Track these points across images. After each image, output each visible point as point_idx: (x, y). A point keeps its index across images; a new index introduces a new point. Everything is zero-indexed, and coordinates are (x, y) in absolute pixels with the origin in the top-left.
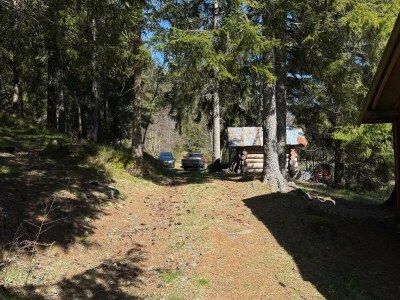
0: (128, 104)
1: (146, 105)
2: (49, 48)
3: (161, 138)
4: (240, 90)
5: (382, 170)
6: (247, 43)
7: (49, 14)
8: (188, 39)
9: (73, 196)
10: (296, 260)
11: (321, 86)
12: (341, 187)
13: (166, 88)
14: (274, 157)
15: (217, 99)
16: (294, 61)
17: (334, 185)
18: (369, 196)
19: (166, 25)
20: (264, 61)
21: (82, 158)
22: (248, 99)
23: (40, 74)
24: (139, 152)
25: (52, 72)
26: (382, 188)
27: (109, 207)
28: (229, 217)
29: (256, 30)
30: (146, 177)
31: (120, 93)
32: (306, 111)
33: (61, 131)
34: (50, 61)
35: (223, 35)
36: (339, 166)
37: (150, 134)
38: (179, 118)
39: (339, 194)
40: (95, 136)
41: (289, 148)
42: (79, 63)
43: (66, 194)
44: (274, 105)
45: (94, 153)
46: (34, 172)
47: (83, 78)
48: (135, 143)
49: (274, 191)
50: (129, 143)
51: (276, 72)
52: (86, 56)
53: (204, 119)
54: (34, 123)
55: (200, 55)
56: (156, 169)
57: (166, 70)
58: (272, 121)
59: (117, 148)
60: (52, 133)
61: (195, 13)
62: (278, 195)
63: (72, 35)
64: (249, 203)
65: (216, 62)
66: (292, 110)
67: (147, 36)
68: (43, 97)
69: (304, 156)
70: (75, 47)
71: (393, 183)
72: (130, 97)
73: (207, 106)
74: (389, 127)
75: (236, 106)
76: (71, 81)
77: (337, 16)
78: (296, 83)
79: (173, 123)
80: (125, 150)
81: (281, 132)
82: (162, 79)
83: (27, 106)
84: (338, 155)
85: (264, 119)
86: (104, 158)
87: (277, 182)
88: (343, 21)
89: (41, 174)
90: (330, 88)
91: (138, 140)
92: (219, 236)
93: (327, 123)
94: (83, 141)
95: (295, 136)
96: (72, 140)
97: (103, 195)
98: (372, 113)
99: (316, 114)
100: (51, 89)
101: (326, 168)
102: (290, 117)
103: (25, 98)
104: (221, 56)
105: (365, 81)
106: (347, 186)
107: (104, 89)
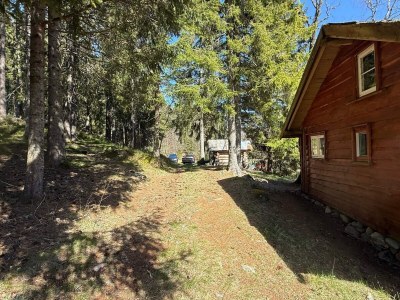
0: (151, 126)
1: (162, 127)
2: (107, 95)
3: (171, 145)
4: (215, 119)
5: (293, 164)
6: (219, 93)
7: (107, 76)
8: (186, 90)
9: (120, 179)
10: (246, 214)
11: (260, 117)
12: (271, 173)
13: (173, 117)
14: (234, 157)
15: (202, 123)
16: (245, 103)
17: (268, 172)
18: (286, 178)
19: (174, 82)
20: (229, 103)
21: (125, 158)
22: (219, 124)
23: (101, 109)
24: (157, 154)
25: (108, 109)
26: (293, 174)
27: (141, 185)
28: (209, 190)
29: (225, 86)
30: (162, 168)
31: (147, 120)
32: (252, 131)
33: (114, 142)
34: (107, 102)
35: (205, 88)
36: (270, 162)
37: (163, 144)
38: (180, 134)
39: (270, 177)
40: (133, 145)
41: (242, 152)
42: (124, 103)
43: (115, 178)
44: (233, 127)
45: (131, 154)
46: (99, 165)
47: (125, 111)
48: (155, 149)
49: (235, 176)
50: (152, 149)
51: (236, 109)
52: (128, 99)
53: (195, 135)
54: (98, 137)
55: (193, 99)
56: (167, 163)
57: (173, 107)
58: (233, 137)
59: (145, 151)
60: (109, 143)
61: (190, 76)
62: (237, 178)
63: (120, 88)
64: (221, 183)
65: (202, 103)
66: (244, 129)
67: (163, 88)
68: (103, 122)
69: (251, 156)
70: (121, 95)
71: (299, 171)
72: (152, 123)
73: (197, 128)
74: (297, 139)
75: (213, 128)
76: (119, 114)
77: (268, 79)
78: (246, 116)
79: (177, 137)
80: (149, 152)
81: (238, 142)
82: (171, 112)
83: (95, 128)
84: (270, 156)
85: (229, 135)
86: (138, 157)
87: (236, 171)
88: (271, 81)
89: (103, 166)
90: (265, 118)
91: (157, 147)
92: (204, 202)
93: (264, 138)
94: (126, 148)
95: (246, 144)
96: (120, 147)
97: (137, 178)
98: (289, 132)
99: (258, 132)
100: (108, 118)
101: (263, 162)
102: (243, 134)
103: (93, 123)
104: (205, 100)
105: (284, 115)
106: (274, 173)
107: (138, 118)
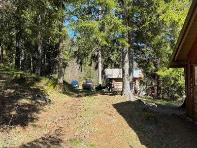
0: (55, 56)
1: (65, 57)
2: (17, 29)
3: (72, 73)
4: (111, 50)
5: (179, 91)
6: (115, 28)
7: (17, 11)
8: (86, 25)
9: (28, 102)
10: (138, 134)
11: (150, 50)
12: (159, 99)
13: (75, 49)
14: (127, 83)
15: (100, 54)
16: (138, 37)
17: (157, 98)
18: (173, 103)
19: (75, 18)
20: (123, 37)
21: (32, 84)
22: (115, 55)
23: (12, 41)
24: (61, 81)
25: (18, 41)
26: (179, 99)
27: (46, 107)
28: (106, 113)
29: (120, 22)
30: (65, 93)
31: (52, 51)
32: (143, 61)
33: (22, 70)
34: (17, 35)
35: (103, 24)
36: (159, 89)
37: (66, 72)
38: (81, 64)
39: (159, 102)
40: (39, 72)
41: (134, 79)
42: (32, 36)
43: (24, 101)
44: (127, 58)
45: (38, 80)
46: (9, 90)
47: (33, 43)
48: (59, 77)
49: (128, 100)
50: (56, 76)
51: (129, 42)
52: (35, 33)
53: (94, 64)
54: (9, 66)
55: (92, 33)
56: (70, 89)
57: (75, 40)
58: (127, 66)
59: (50, 78)
60: (18, 71)
61: (90, 13)
62: (129, 102)
63: (28, 23)
64: (116, 106)
65: (100, 37)
66: (136, 60)
67: (66, 23)
68: (13, 52)
69: (142, 83)
70: (30, 28)
71: (184, 96)
72: (57, 53)
73: (95, 58)
74: (183, 69)
75: (109, 59)
76: (28, 45)
77: (158, 16)
78: (138, 48)
79: (78, 66)
80: (54, 79)
81: (131, 71)
82: (73, 44)
83: (5, 57)
84: (158, 83)
85: (123, 65)
86: (44, 84)
87: (129, 96)
88: (161, 18)
89: (12, 91)
90: (155, 50)
91: (61, 74)
92: (100, 123)
93: (154, 68)
94: (33, 75)
95: (138, 73)
96: (28, 74)
97: (43, 102)
98: (175, 63)
99: (148, 63)
100: (17, 49)
101: (153, 89)
102: (135, 64)
103: (4, 53)
104: (102, 34)
105: (172, 47)
106: (163, 98)
107: (44, 49)
